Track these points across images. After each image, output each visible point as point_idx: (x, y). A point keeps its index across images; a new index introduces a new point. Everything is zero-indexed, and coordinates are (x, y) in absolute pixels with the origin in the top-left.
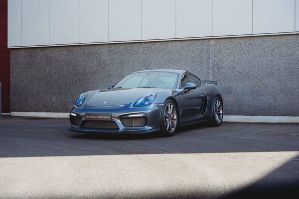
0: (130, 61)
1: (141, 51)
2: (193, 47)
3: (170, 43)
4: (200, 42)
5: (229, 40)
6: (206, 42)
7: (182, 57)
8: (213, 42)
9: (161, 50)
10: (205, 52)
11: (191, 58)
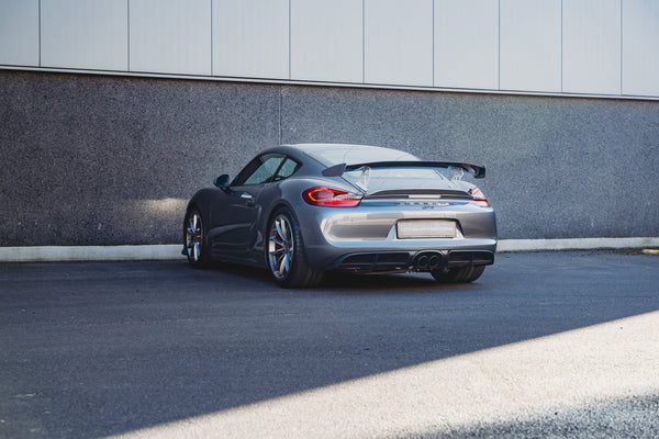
0: (94, 118)
1: (121, 96)
2: (243, 99)
3: (192, 85)
4: (259, 90)
5: (316, 91)
6: (271, 92)
7: (220, 119)
8: (284, 92)
9: (171, 99)
10: (270, 110)
11: (240, 122)
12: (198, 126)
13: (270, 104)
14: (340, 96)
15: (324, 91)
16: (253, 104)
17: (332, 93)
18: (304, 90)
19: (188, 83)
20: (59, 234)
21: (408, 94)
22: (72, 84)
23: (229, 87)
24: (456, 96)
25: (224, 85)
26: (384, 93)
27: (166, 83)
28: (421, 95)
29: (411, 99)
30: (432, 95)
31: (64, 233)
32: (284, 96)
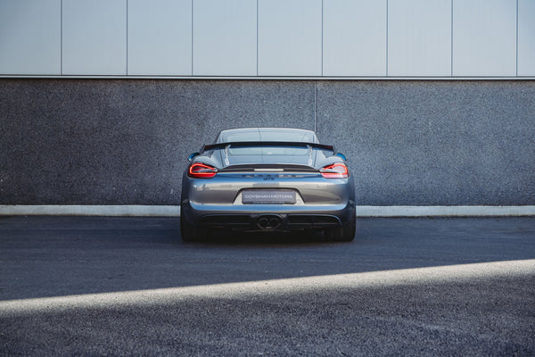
0: (168, 111)
1: (189, 94)
2: (285, 93)
3: (244, 84)
4: (298, 85)
5: (347, 84)
6: (308, 86)
7: (266, 109)
8: (319, 86)
9: (227, 95)
10: (306, 101)
11: (282, 111)
12: (248, 115)
13: (307, 96)
14: (368, 87)
16: (292, 96)
17: (360, 85)
18: (337, 84)
19: (240, 82)
20: (142, 196)
21: (430, 83)
22: (152, 87)
23: (273, 84)
24: (476, 83)
25: (268, 83)
26: (408, 84)
27: (223, 83)
28: (442, 83)
29: (433, 87)
30: (453, 83)
31: (146, 195)
32: (319, 89)
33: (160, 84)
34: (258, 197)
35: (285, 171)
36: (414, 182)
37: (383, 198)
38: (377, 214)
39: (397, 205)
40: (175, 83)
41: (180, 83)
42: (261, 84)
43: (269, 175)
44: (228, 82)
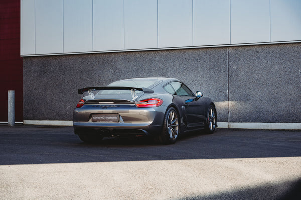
0: (146, 69)
2: (210, 55)
3: (186, 51)
4: (217, 50)
5: (246, 48)
6: (223, 51)
7: (199, 65)
8: (230, 50)
10: (223, 59)
11: (208, 66)
12: (189, 70)
13: (223, 56)
14: (260, 50)
15: (250, 48)
16: (214, 57)
17: (254, 49)
18: (240, 49)
19: (185, 51)
23: (203, 50)
25: (200, 50)
27: (175, 51)
32: (230, 52)
33: (142, 54)
34: (99, 118)
35: (114, 103)
36: (290, 108)
37: (269, 118)
38: (266, 128)
39: (279, 123)
40: (150, 53)
41: (152, 53)
42: (196, 51)
43: (106, 106)
44: (178, 51)
